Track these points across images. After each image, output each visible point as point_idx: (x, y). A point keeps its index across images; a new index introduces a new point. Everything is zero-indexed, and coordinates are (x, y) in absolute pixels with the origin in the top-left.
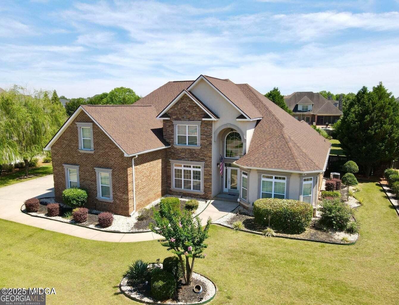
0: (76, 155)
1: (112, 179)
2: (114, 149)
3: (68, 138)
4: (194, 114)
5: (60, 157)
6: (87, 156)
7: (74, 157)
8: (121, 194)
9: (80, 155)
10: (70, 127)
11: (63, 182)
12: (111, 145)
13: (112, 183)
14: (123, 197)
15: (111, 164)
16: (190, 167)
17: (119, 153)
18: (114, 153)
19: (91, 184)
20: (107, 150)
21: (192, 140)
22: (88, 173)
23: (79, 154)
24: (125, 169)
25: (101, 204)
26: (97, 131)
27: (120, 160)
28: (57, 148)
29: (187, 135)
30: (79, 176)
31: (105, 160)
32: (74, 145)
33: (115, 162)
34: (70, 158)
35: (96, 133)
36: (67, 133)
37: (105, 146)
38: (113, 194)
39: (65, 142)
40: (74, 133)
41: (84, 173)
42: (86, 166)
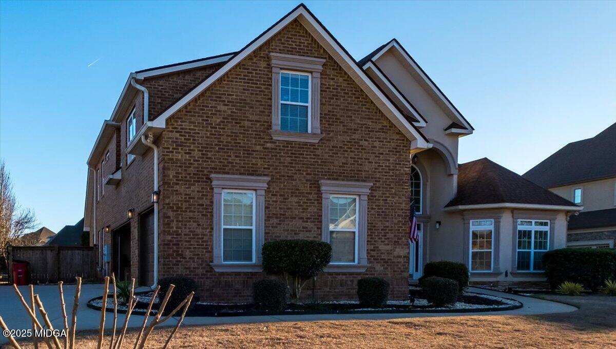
0: (258, 148)
1: (368, 208)
2: (377, 132)
3: (234, 97)
5: (196, 154)
6: (297, 150)
7: (249, 153)
8: (389, 247)
9: (272, 149)
10: (244, 65)
11: (199, 231)
12: (371, 124)
13: (368, 220)
14: (396, 254)
15: (368, 171)
17: (390, 142)
18: (377, 144)
19: (303, 228)
20: (357, 136)
22: (295, 199)
23: (269, 145)
24: (403, 182)
25: (332, 281)
26: (332, 83)
27: (391, 159)
28: (186, 125)
30: (266, 208)
31: (351, 161)
32: (255, 118)
33: (379, 166)
34: (236, 156)
35: (328, 88)
36: (232, 81)
37: (353, 126)
38: (367, 250)
39: (221, 107)
40: (257, 84)
41: (280, 199)
42: (291, 178)
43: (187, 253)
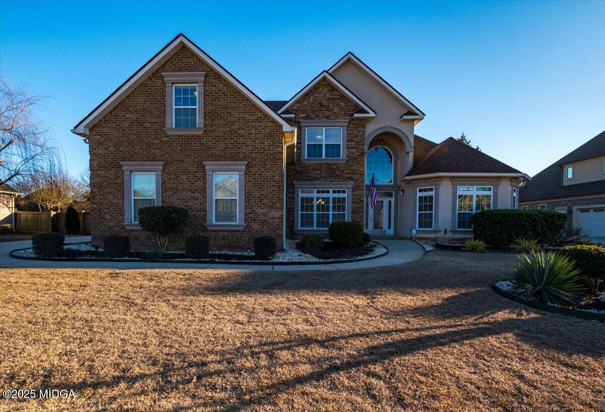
0: (156, 141)
1: (245, 181)
2: (252, 122)
3: (138, 107)
4: (336, 110)
5: (112, 149)
6: (185, 141)
7: (149, 146)
8: (265, 211)
9: (167, 141)
10: (146, 84)
11: (115, 201)
12: (247, 116)
13: (245, 190)
14: (270, 215)
15: (246, 153)
16: (328, 192)
17: (265, 129)
18: (253, 131)
19: (192, 197)
20: (236, 127)
21: (333, 150)
22: (185, 177)
23: (164, 139)
24: (277, 160)
25: (216, 236)
26: (214, 88)
27: (266, 142)
28: (105, 130)
29: (324, 143)
30: (162, 184)
31: (230, 146)
32: (155, 120)
33: (255, 148)
34: (140, 149)
35: (210, 93)
36: (137, 96)
37: (232, 119)
38: (245, 213)
39: (129, 115)
40: (155, 96)
41: (173, 177)
42: (182, 161)
43: (107, 216)
